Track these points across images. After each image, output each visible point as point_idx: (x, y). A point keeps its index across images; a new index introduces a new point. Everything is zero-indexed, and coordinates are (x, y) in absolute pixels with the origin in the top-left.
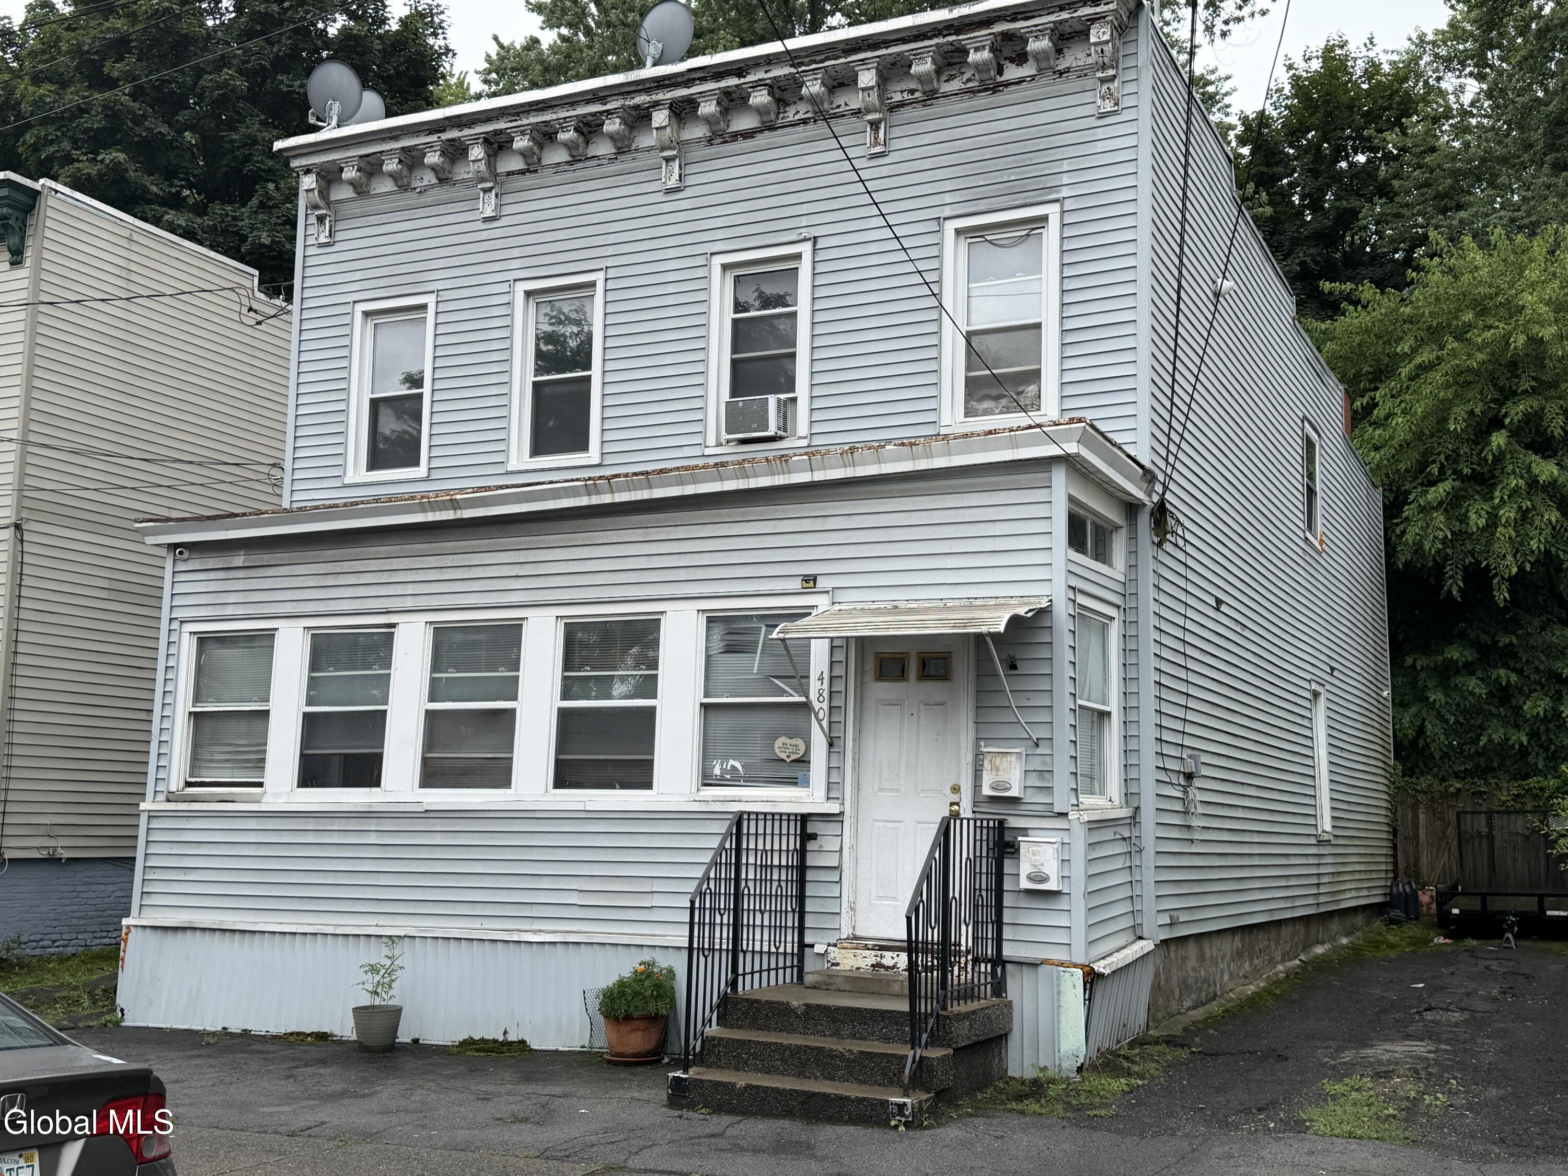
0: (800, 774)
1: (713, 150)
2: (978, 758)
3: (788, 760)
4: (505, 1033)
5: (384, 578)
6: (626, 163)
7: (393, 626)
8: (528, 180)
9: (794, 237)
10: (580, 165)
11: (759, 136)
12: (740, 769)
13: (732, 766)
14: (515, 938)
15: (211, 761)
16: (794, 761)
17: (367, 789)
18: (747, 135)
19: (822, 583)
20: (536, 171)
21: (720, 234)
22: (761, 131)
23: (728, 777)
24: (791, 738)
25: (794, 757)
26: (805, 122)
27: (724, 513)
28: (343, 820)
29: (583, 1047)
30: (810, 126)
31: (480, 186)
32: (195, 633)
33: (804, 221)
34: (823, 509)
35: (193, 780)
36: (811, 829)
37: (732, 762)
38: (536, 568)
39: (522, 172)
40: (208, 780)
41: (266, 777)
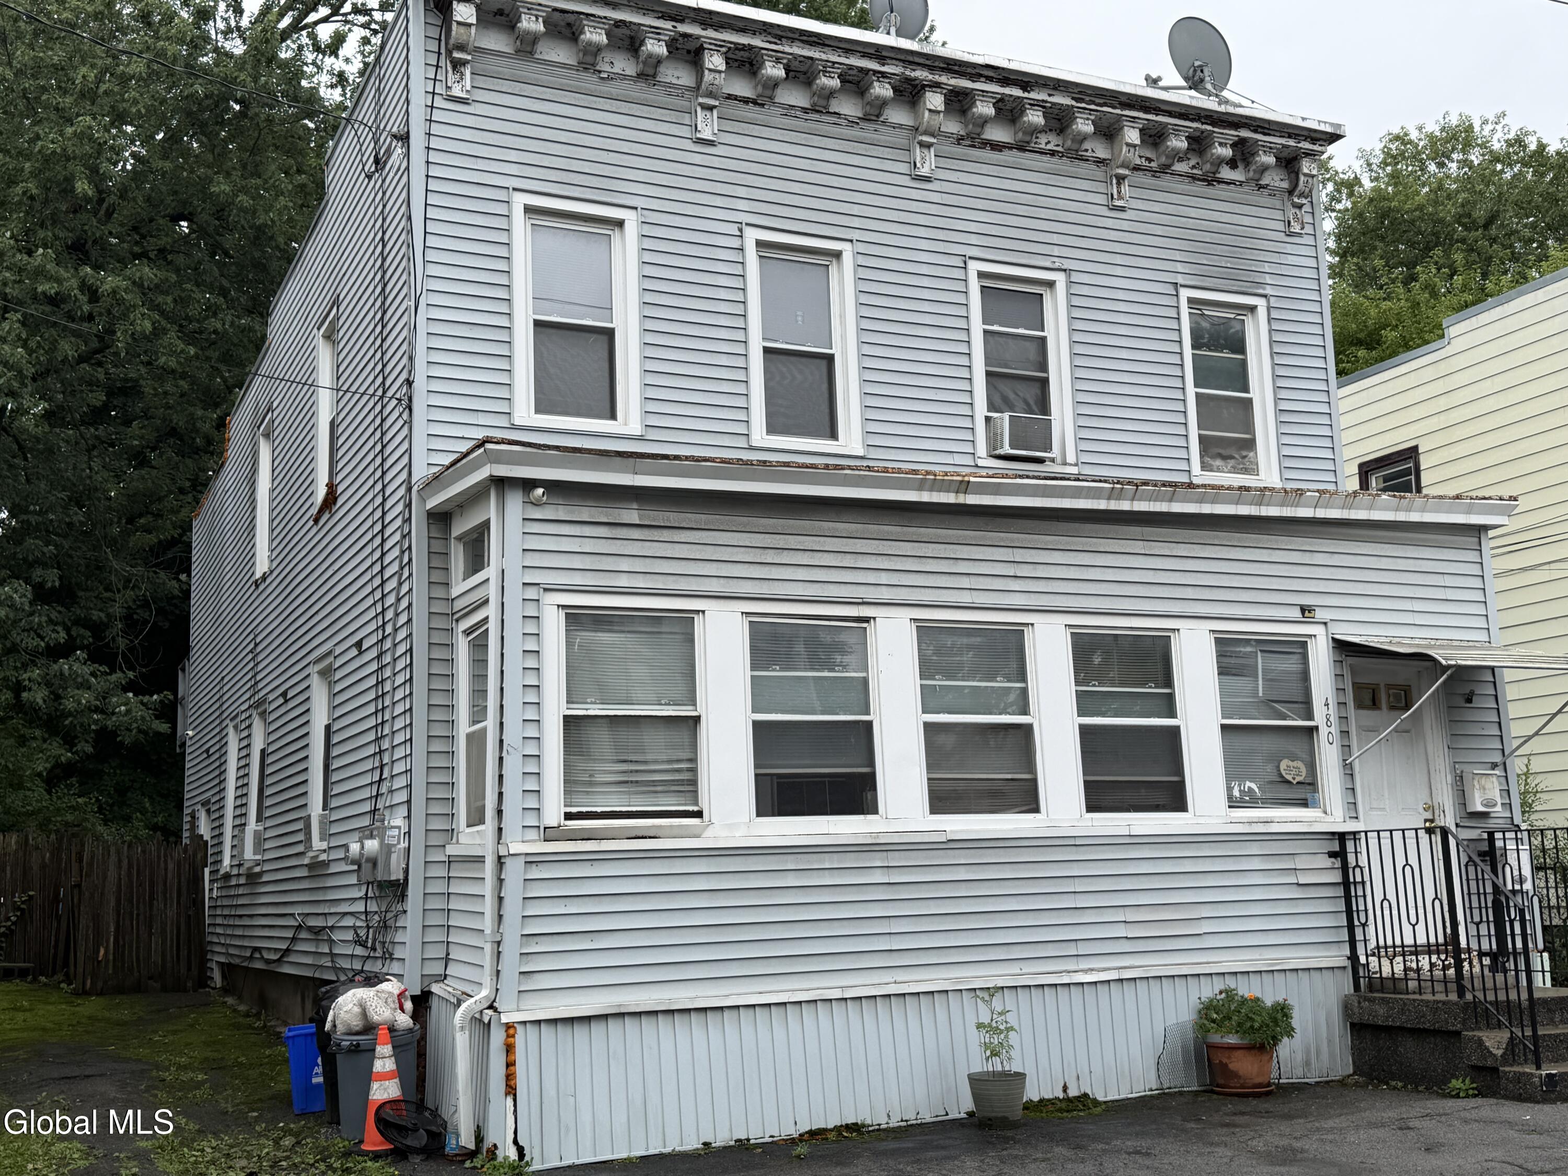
1: (959, 150)
2: (1455, 778)
3: (1295, 782)
4: (1065, 1088)
5: (848, 561)
6: (868, 132)
7: (867, 620)
8: (750, 112)
9: (1048, 264)
10: (816, 116)
11: (1006, 152)
12: (1257, 790)
13: (1249, 788)
15: (591, 784)
16: (1298, 783)
17: (862, 817)
18: (997, 147)
19: (1320, 614)
20: (762, 105)
21: (974, 239)
22: (1011, 148)
23: (1247, 798)
24: (1293, 761)
25: (1298, 779)
26: (1053, 153)
28: (835, 855)
29: (1152, 1090)
30: (1055, 160)
31: (701, 100)
32: (564, 607)
33: (1056, 251)
35: (574, 810)
37: (1248, 784)
39: (746, 101)
40: (599, 810)
41: (704, 804)
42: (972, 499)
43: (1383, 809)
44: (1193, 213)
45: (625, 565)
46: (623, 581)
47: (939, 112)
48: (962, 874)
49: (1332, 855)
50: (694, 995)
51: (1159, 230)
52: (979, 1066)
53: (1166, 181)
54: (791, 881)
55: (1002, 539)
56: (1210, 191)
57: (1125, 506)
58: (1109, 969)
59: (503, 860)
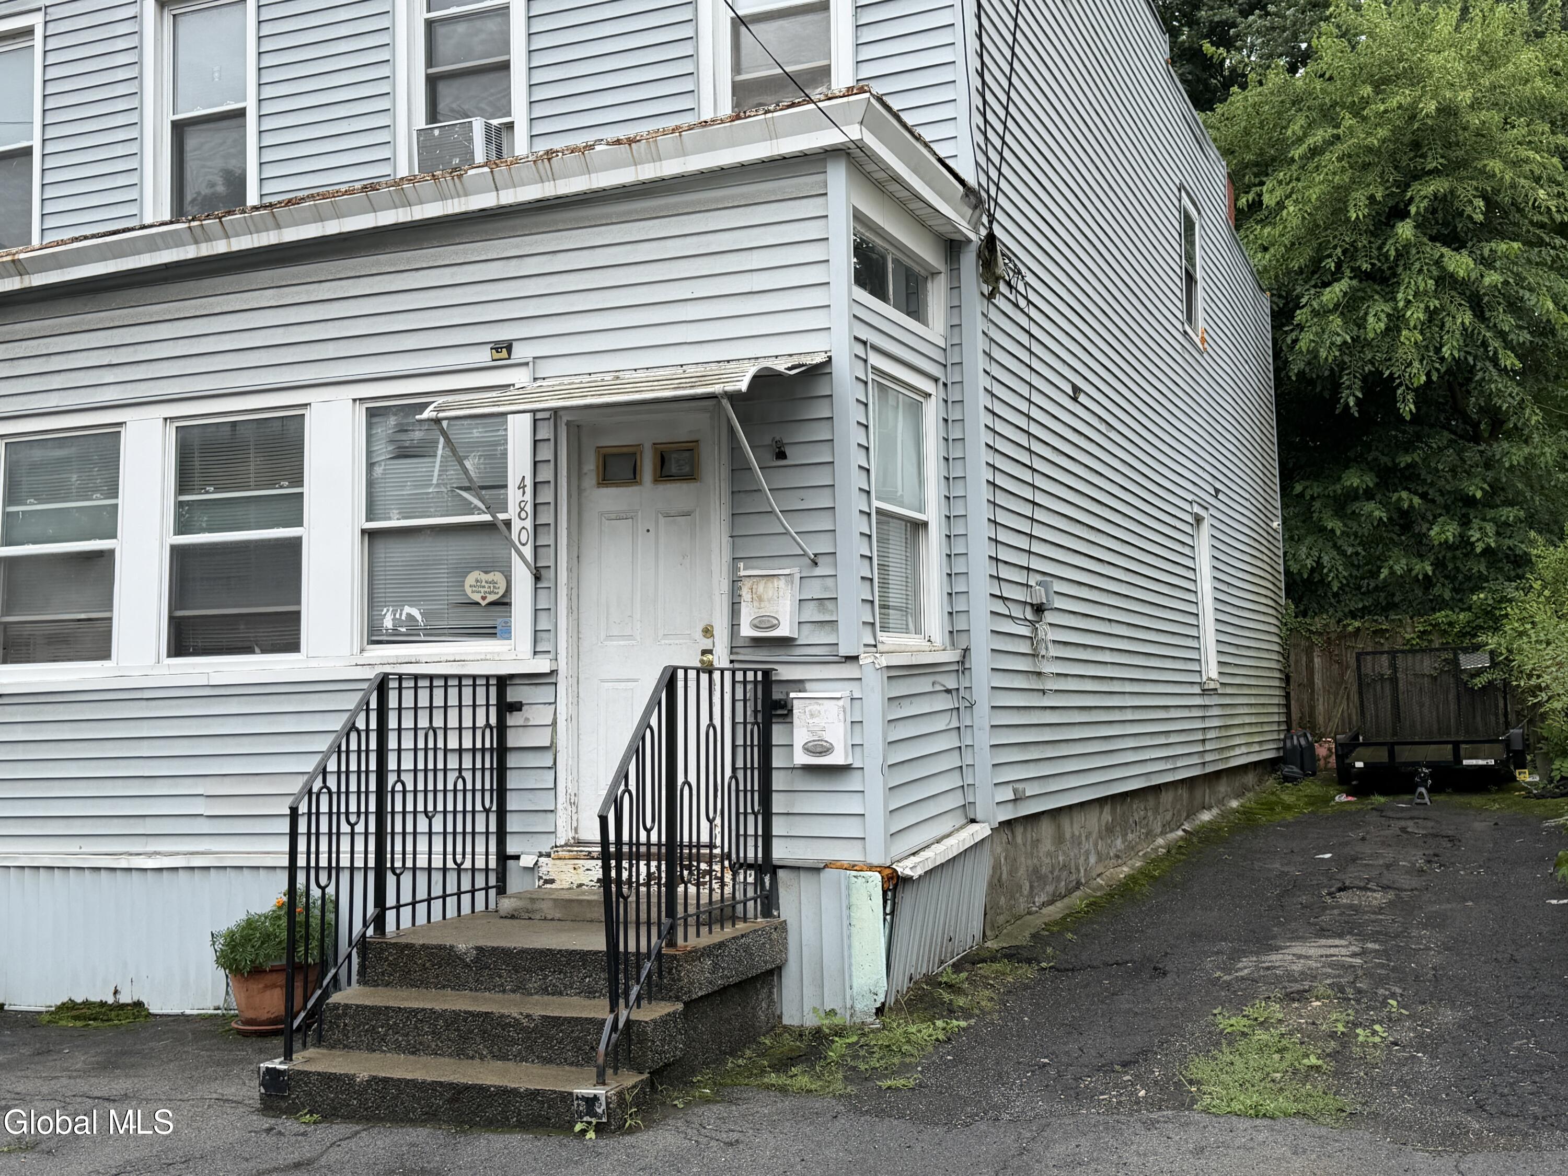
0: (499, 622)
2: (735, 583)
3: (483, 603)
4: (116, 992)
12: (419, 618)
13: (409, 615)
14: (124, 864)
19: (521, 352)
23: (403, 630)
24: (486, 572)
27: (385, 261)
29: (218, 1009)
34: (517, 246)
36: (512, 695)
37: (407, 609)
38: (135, 352)
57: (220, 247)
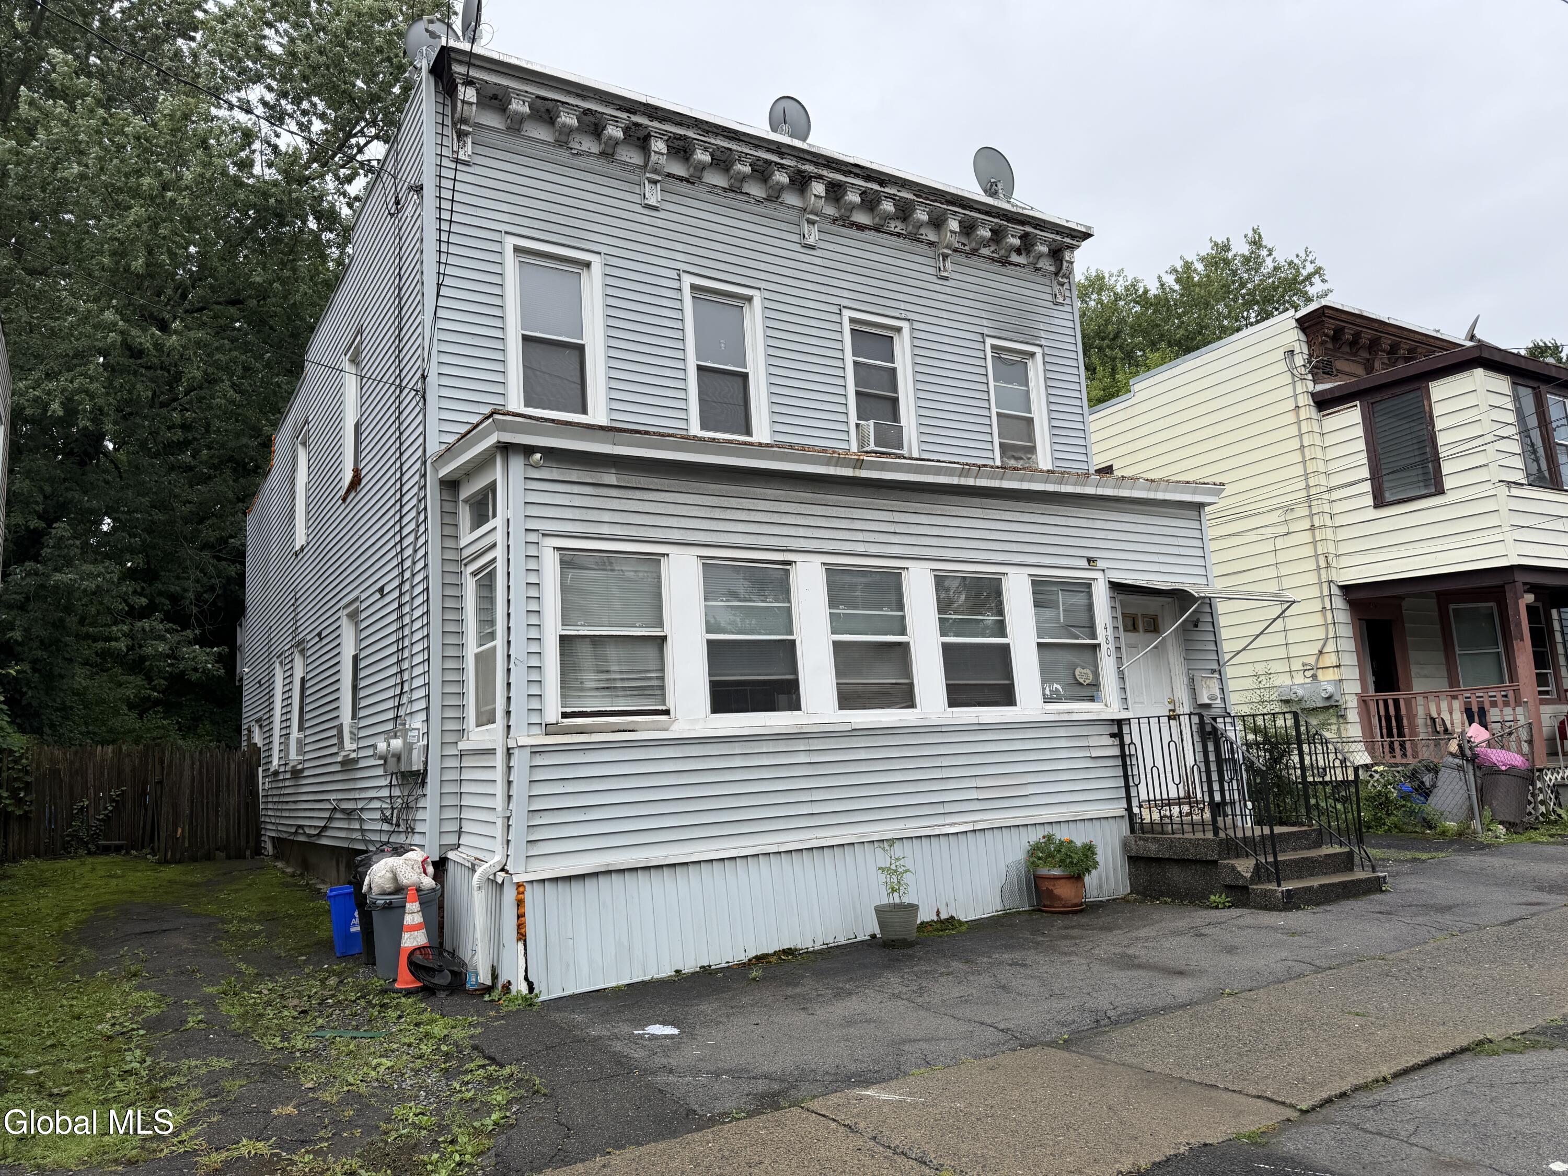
0: (1095, 694)
1: (834, 228)
2: (1192, 680)
3: (1085, 684)
4: (938, 913)
5: (775, 518)
6: (769, 209)
7: (789, 563)
8: (684, 188)
9: (898, 315)
10: (732, 195)
11: (867, 232)
12: (1061, 690)
13: (1056, 688)
15: (582, 689)
16: (1088, 684)
17: (789, 713)
18: (861, 227)
19: (1101, 564)
20: (693, 183)
21: (846, 294)
22: (870, 229)
23: (1055, 696)
24: (1084, 669)
25: (1088, 682)
26: (899, 235)
29: (997, 911)
30: (900, 240)
31: (648, 175)
32: (559, 549)
33: (902, 306)
35: (569, 710)
37: (1055, 685)
39: (681, 179)
40: (589, 710)
41: (670, 704)
42: (865, 474)
43: (1143, 703)
44: (993, 284)
45: (606, 517)
46: (605, 530)
47: (821, 197)
48: (863, 755)
49: (1113, 735)
50: (665, 854)
51: (971, 295)
52: (885, 899)
53: (974, 262)
54: (738, 762)
55: (885, 505)
56: (1003, 270)
57: (971, 482)
58: (966, 823)
59: (511, 751)
